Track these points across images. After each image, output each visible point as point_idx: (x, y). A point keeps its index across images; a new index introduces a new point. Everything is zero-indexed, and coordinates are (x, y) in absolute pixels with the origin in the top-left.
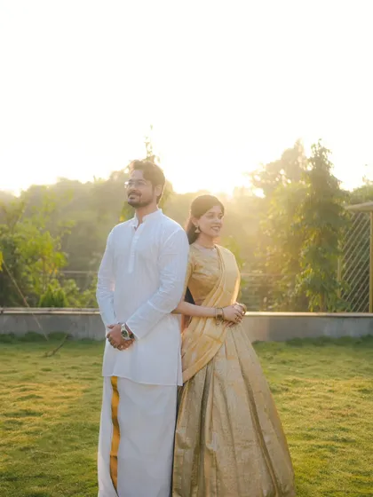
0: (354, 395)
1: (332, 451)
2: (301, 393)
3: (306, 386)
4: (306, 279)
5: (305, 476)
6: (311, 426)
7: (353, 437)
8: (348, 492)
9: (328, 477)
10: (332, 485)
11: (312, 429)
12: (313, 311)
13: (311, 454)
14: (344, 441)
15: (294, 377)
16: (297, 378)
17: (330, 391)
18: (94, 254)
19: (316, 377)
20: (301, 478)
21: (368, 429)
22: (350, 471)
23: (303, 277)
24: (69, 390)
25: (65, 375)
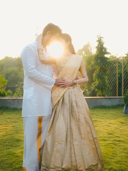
0: (118, 124)
1: (116, 145)
2: (98, 124)
3: (100, 122)
4: (95, 85)
5: (107, 156)
6: (105, 136)
7: (122, 139)
8: (126, 162)
9: (116, 155)
10: (119, 159)
11: (105, 137)
12: (99, 96)
13: (107, 147)
14: (119, 141)
15: (95, 119)
16: (96, 119)
17: (109, 123)
18: (18, 82)
19: (102, 119)
20: (105, 156)
21: (127, 136)
22: (124, 153)
23: (95, 84)
24: (7, 126)
25: (5, 121)
